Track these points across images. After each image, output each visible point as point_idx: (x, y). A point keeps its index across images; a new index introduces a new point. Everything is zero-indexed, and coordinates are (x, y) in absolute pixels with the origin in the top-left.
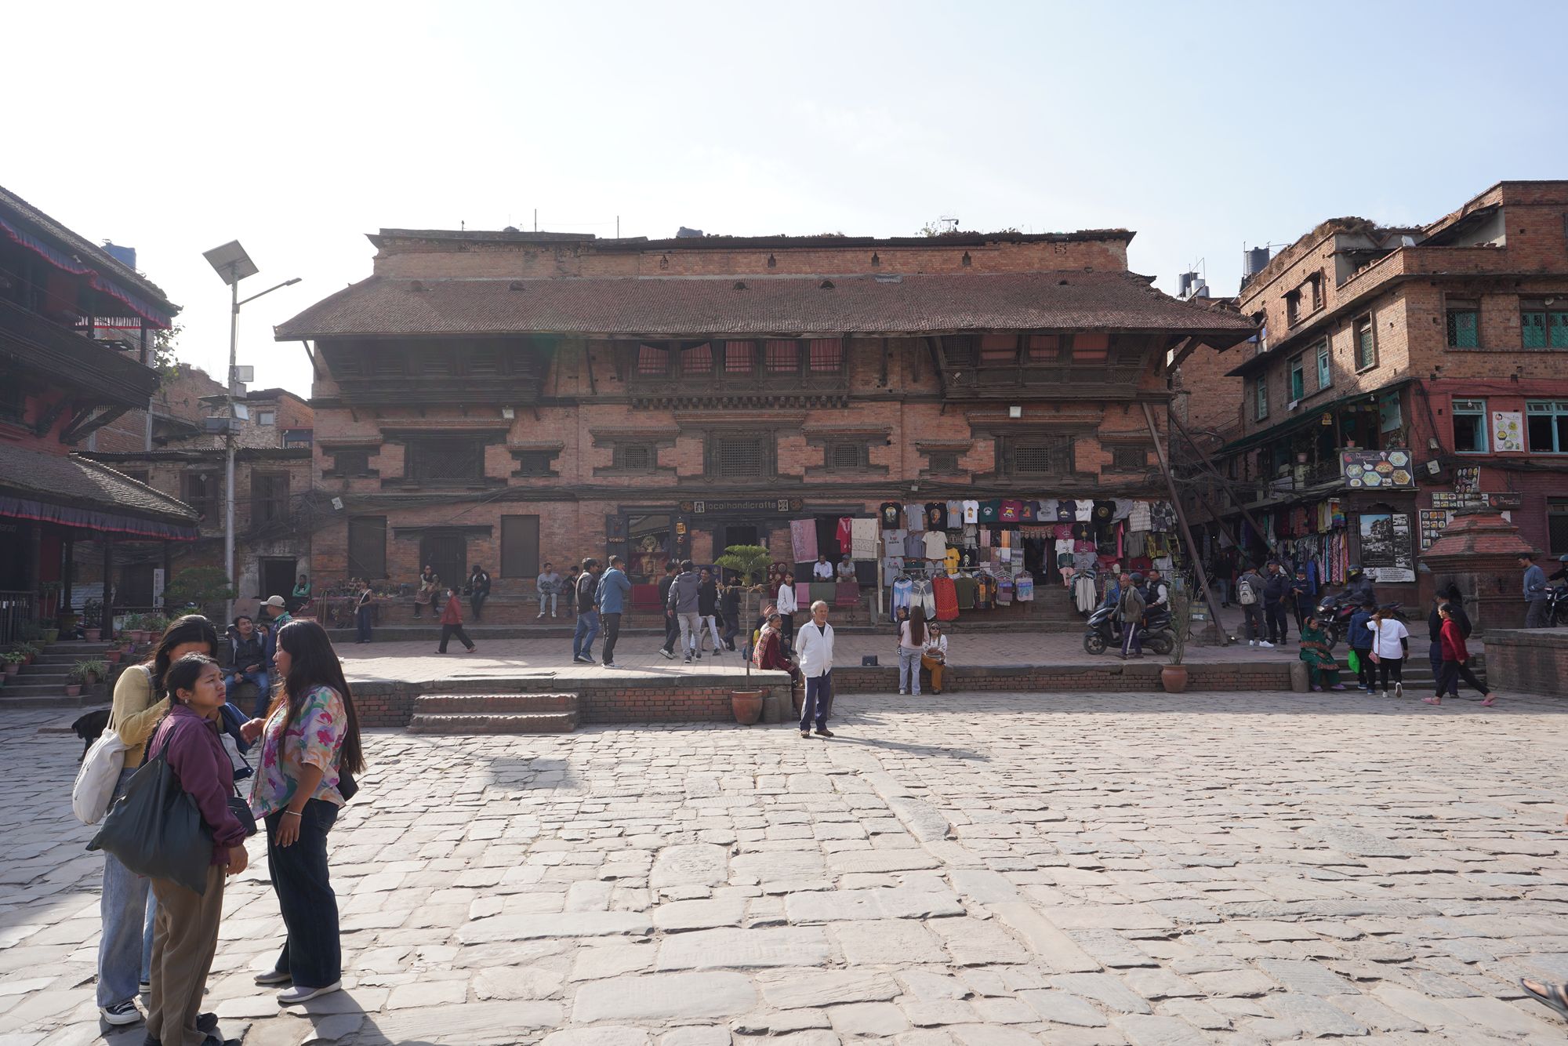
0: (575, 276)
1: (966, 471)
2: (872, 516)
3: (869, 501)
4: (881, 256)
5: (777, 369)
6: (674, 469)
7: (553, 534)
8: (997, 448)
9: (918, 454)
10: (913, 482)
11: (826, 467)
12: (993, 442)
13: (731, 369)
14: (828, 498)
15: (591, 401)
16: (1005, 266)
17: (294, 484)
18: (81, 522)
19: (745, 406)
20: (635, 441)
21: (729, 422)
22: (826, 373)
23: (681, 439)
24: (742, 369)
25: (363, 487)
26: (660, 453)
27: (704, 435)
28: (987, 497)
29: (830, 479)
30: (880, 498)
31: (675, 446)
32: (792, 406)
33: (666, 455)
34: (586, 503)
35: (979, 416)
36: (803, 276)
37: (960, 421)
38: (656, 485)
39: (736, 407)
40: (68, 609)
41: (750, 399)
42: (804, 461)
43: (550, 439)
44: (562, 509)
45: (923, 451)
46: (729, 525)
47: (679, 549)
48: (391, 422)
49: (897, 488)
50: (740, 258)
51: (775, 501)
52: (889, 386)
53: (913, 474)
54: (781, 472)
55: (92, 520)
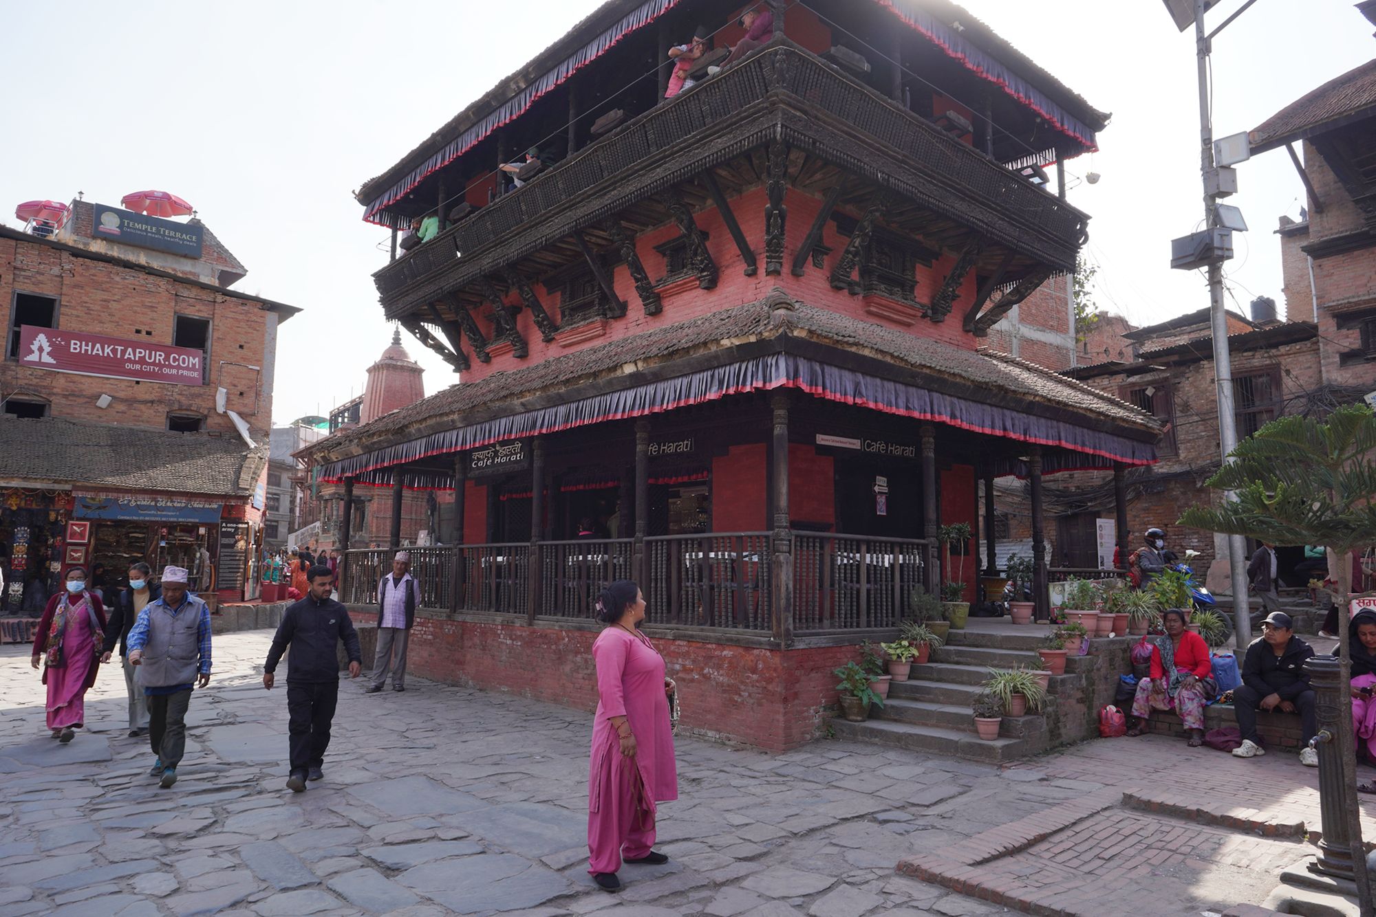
17: (1288, 383)
18: (993, 428)
40: (992, 570)
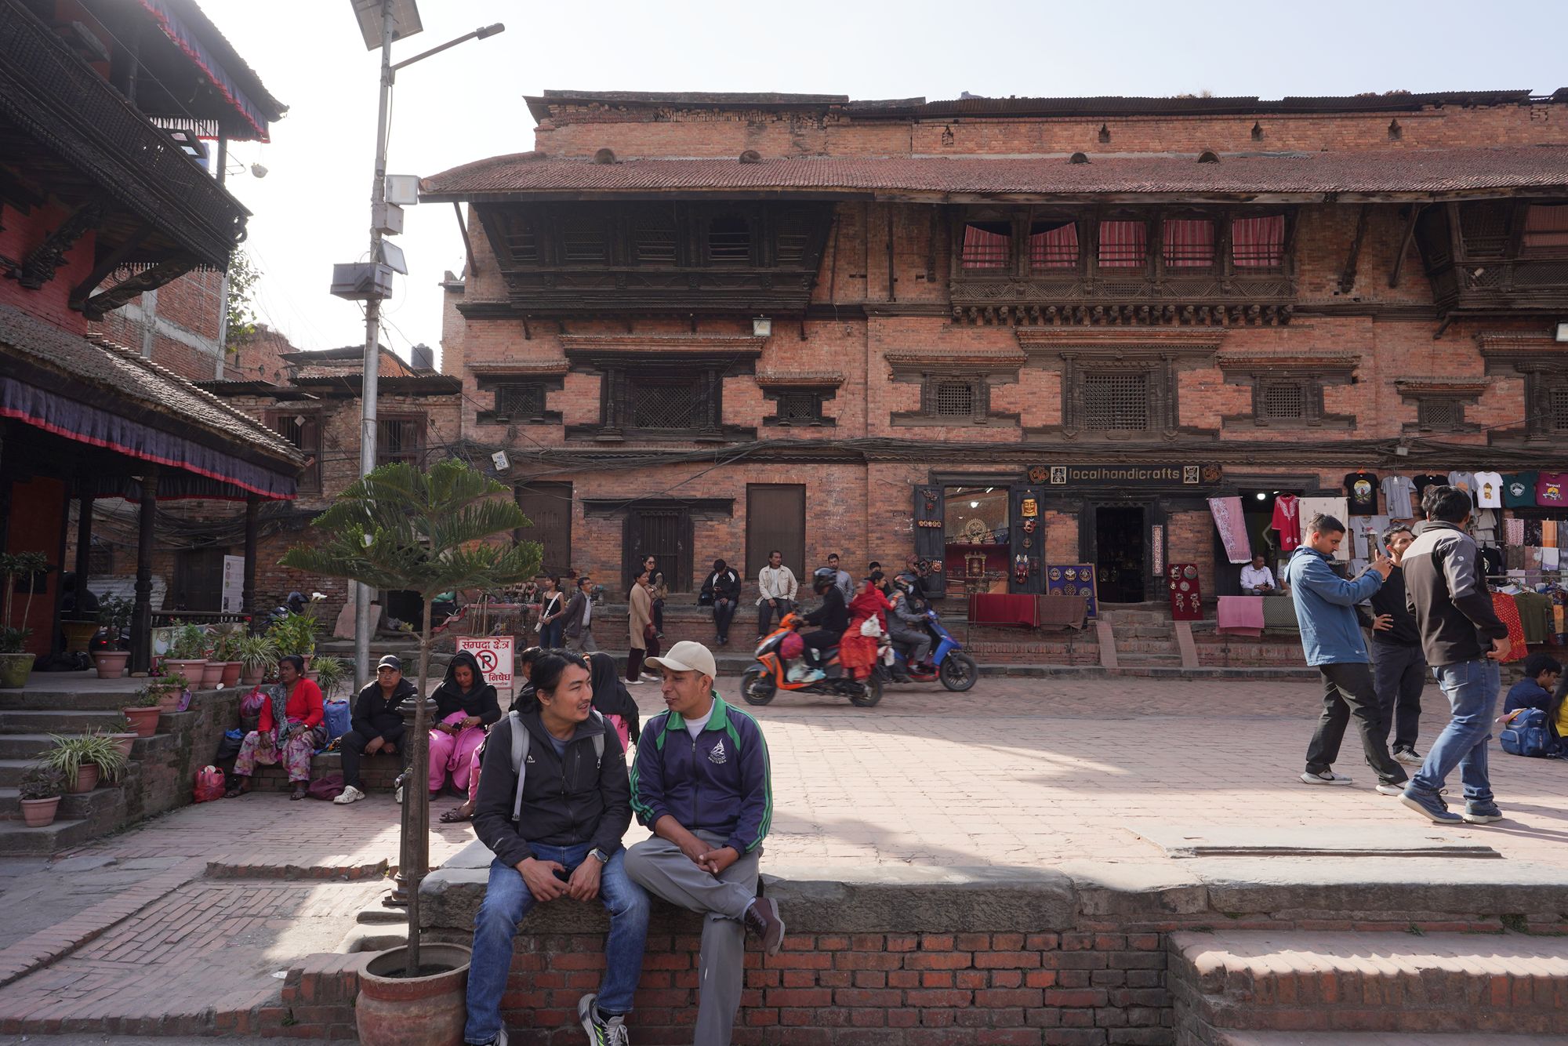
0: (820, 154)
1: (1477, 427)
2: (1335, 493)
3: (1326, 470)
4: (1265, 126)
5: (1180, 263)
6: (1016, 417)
7: (827, 513)
8: (1529, 391)
9: (1399, 398)
10: (1397, 442)
11: (1254, 418)
12: (1522, 381)
13: (1108, 264)
14: (1260, 464)
15: (888, 311)
16: (1456, 138)
17: (432, 431)
19: (1126, 321)
20: (955, 373)
21: (1102, 345)
22: (1258, 270)
23: (1028, 370)
24: (1124, 264)
25: (538, 437)
26: (994, 391)
27: (1062, 364)
28: (1515, 468)
29: (1261, 435)
30: (1342, 465)
31: (1017, 381)
32: (1202, 322)
33: (1002, 395)
34: (878, 466)
35: (1501, 340)
36: (1151, 155)
37: (1466, 347)
38: (989, 441)
39: (1112, 322)
41: (1138, 309)
42: (1219, 407)
43: (822, 368)
44: (842, 476)
45: (1409, 392)
46: (1102, 504)
47: (1027, 541)
48: (583, 339)
49: (1373, 452)
50: (1057, 129)
51: (1179, 467)
52: (1354, 293)
53: (1393, 431)
54: (1183, 423)
55: (116, 434)
